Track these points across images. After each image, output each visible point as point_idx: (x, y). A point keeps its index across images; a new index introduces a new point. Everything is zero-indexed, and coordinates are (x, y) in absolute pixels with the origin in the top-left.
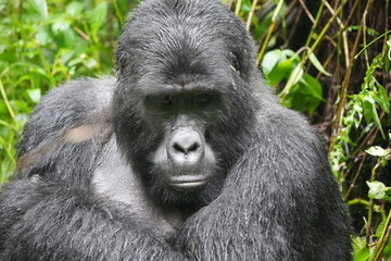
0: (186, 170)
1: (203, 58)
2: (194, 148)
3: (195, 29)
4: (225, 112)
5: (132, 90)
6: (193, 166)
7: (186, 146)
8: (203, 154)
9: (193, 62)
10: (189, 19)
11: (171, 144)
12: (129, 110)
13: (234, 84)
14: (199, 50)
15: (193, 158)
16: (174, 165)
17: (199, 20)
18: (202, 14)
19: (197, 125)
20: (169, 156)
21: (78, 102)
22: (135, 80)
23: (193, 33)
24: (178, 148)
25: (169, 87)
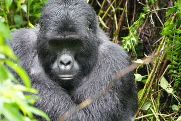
0: (65, 72)
1: (75, 25)
2: (69, 63)
3: (73, 11)
4: (84, 48)
5: (44, 37)
6: (68, 71)
7: (65, 62)
8: (73, 66)
9: (71, 26)
10: (70, 7)
11: (59, 61)
12: (42, 45)
13: (88, 36)
14: (73, 21)
15: (68, 67)
16: (60, 70)
17: (75, 7)
18: (76, 4)
19: (71, 53)
20: (58, 66)
21: (22, 39)
22: (45, 33)
23: (72, 13)
24: (62, 63)
25: (59, 37)
